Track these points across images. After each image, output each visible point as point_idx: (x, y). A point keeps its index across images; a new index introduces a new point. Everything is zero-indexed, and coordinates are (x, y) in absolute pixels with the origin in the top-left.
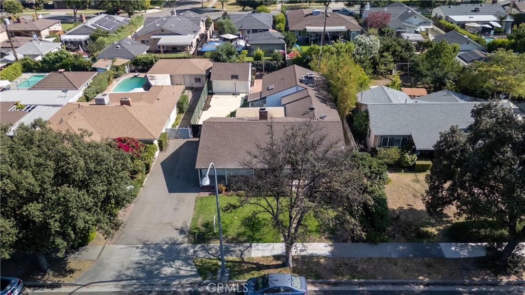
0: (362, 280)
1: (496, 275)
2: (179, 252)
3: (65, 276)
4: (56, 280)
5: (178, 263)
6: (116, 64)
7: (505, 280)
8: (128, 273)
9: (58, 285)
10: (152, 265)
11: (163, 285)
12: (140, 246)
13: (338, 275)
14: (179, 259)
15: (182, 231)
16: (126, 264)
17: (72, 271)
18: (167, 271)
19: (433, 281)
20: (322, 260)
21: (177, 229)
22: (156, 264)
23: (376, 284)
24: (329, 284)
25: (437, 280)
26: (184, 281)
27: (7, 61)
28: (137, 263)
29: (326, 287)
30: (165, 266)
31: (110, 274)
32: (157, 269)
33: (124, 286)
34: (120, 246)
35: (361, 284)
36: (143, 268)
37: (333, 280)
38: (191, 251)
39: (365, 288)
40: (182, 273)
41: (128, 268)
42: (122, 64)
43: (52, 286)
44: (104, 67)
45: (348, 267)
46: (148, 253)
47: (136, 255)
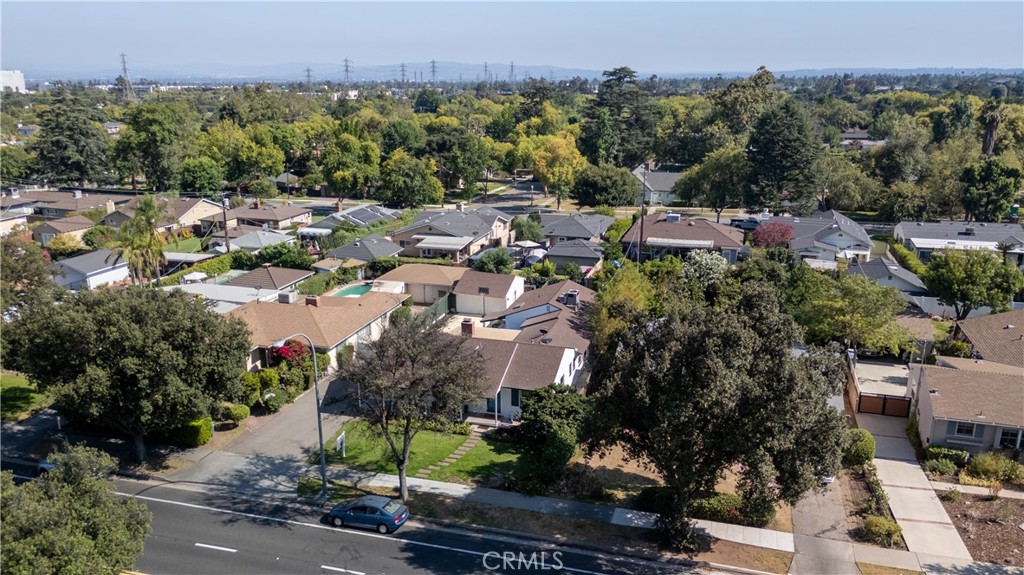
0: (482, 527)
1: (660, 549)
2: (290, 468)
3: (157, 470)
4: (147, 472)
5: (281, 478)
6: (345, 265)
7: (668, 555)
8: (223, 479)
9: (146, 478)
10: (253, 475)
11: (253, 495)
12: (251, 457)
13: (457, 517)
14: (285, 475)
15: (306, 451)
16: (225, 470)
17: (167, 467)
18: (266, 483)
19: (571, 542)
20: (449, 501)
21: (302, 448)
22: (258, 475)
23: (498, 534)
24: (441, 524)
25: (577, 542)
26: (276, 496)
27: (218, 252)
28: (238, 471)
29: (434, 527)
30: (266, 478)
31: (204, 476)
32: (256, 480)
33: (211, 490)
34: (230, 454)
35: (478, 531)
36: (241, 477)
37: (447, 521)
38: (304, 469)
39: (481, 536)
40: (280, 488)
41: (226, 474)
42: (352, 266)
43: (139, 478)
44: (327, 268)
45: (476, 512)
46: (255, 465)
47: (242, 464)
